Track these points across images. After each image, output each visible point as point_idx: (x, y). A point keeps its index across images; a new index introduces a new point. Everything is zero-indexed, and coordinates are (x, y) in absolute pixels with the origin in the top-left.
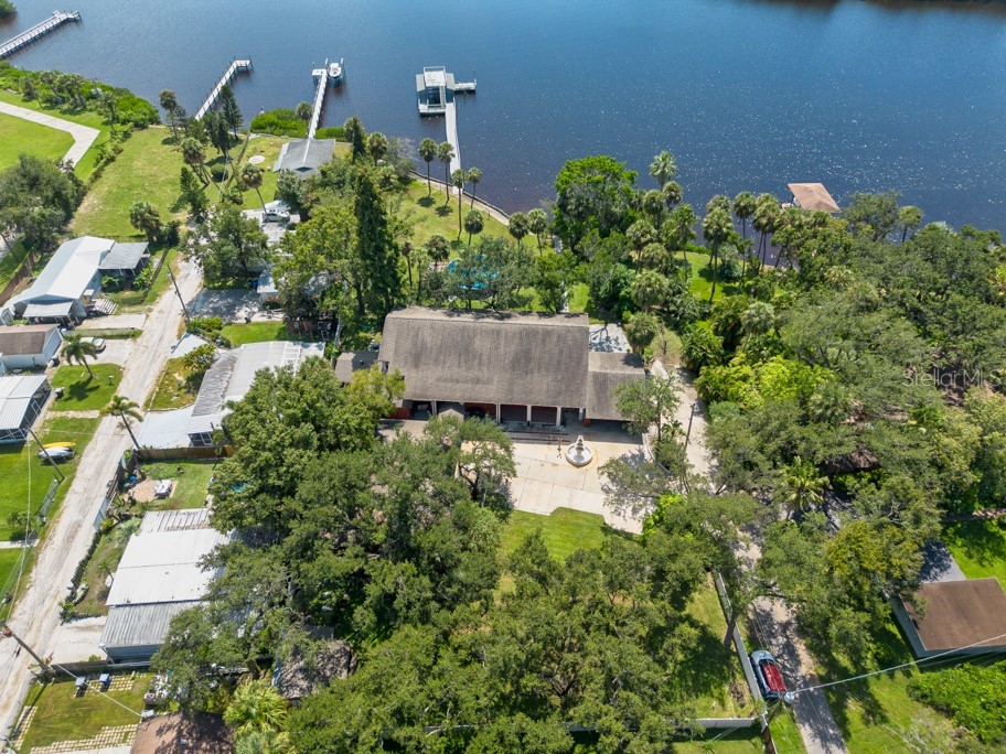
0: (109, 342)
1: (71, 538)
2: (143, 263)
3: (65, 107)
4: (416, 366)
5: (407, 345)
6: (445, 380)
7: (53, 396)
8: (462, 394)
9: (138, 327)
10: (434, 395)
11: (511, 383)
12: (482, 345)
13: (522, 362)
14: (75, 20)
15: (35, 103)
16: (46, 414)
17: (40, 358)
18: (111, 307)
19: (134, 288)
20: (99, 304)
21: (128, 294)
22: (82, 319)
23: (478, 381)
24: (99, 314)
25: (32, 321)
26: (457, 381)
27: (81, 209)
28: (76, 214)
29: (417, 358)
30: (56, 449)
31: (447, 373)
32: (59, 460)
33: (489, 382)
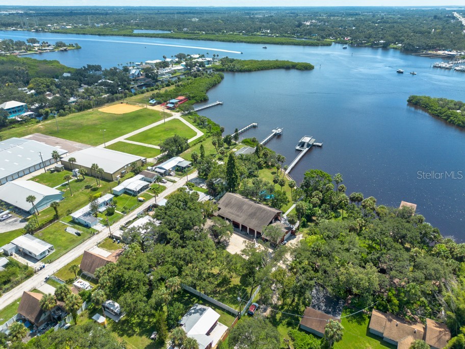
0: (168, 182)
1: (132, 216)
2: (188, 167)
3: (201, 126)
4: (226, 207)
5: (227, 201)
6: (230, 213)
7: (149, 189)
8: (232, 217)
9: (176, 180)
10: (225, 216)
11: (246, 219)
12: (245, 207)
13: (252, 215)
14: (221, 104)
15: (195, 124)
16: (145, 192)
17: (152, 180)
18: (174, 175)
19: (182, 172)
20: (172, 173)
21: (180, 173)
22: (166, 175)
23: (238, 216)
24: (171, 175)
25: (156, 172)
26: (233, 214)
27: (185, 152)
28: (183, 152)
29: (227, 205)
30: (141, 198)
31: (232, 211)
32: (140, 201)
33: (240, 217)
